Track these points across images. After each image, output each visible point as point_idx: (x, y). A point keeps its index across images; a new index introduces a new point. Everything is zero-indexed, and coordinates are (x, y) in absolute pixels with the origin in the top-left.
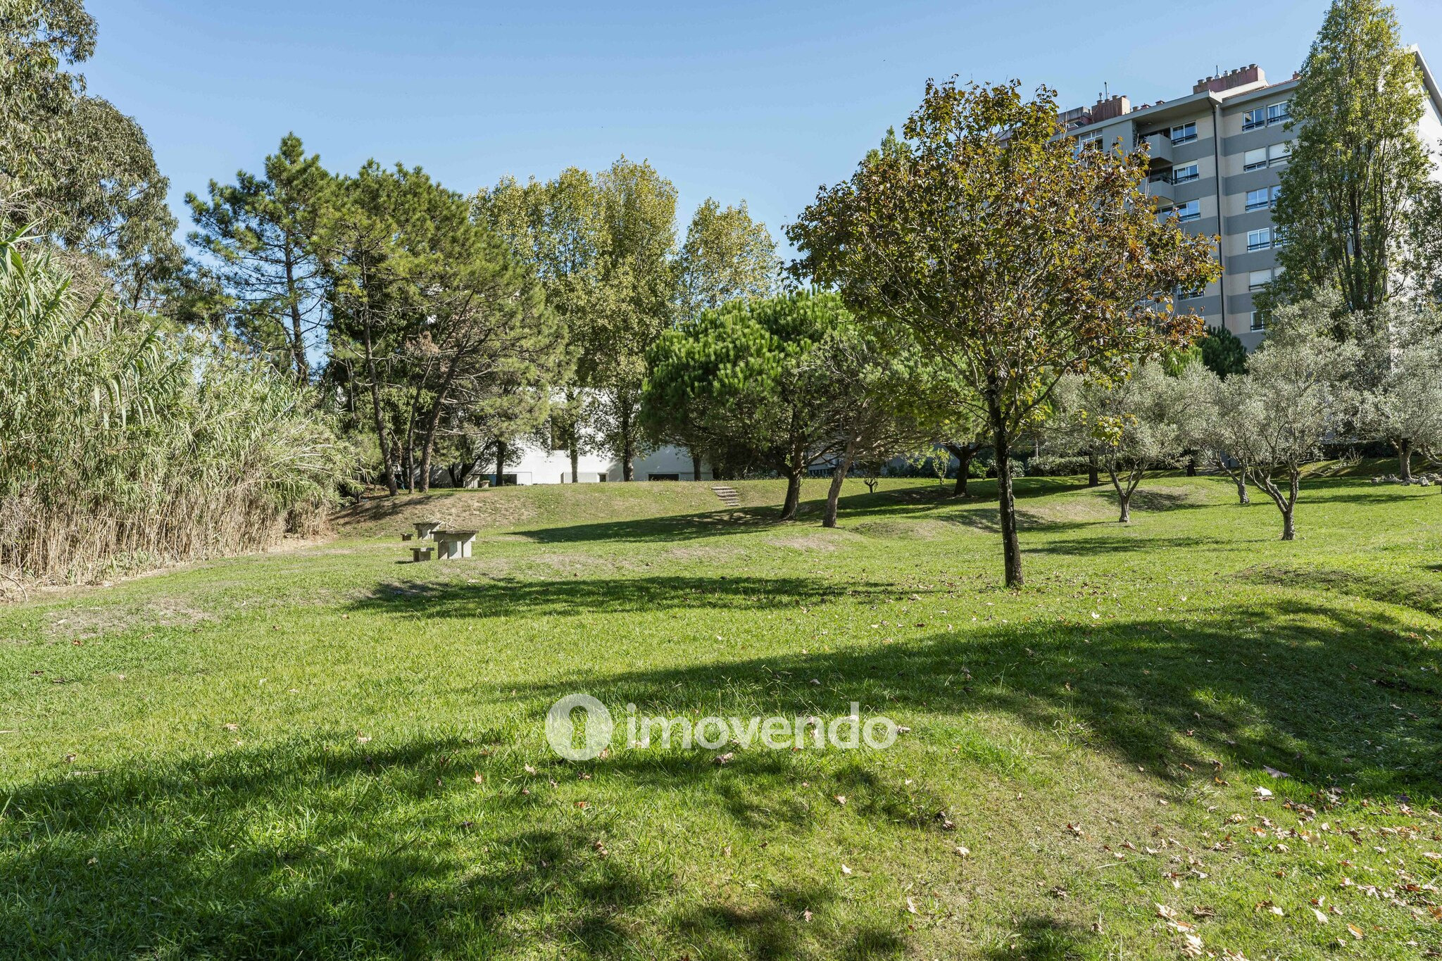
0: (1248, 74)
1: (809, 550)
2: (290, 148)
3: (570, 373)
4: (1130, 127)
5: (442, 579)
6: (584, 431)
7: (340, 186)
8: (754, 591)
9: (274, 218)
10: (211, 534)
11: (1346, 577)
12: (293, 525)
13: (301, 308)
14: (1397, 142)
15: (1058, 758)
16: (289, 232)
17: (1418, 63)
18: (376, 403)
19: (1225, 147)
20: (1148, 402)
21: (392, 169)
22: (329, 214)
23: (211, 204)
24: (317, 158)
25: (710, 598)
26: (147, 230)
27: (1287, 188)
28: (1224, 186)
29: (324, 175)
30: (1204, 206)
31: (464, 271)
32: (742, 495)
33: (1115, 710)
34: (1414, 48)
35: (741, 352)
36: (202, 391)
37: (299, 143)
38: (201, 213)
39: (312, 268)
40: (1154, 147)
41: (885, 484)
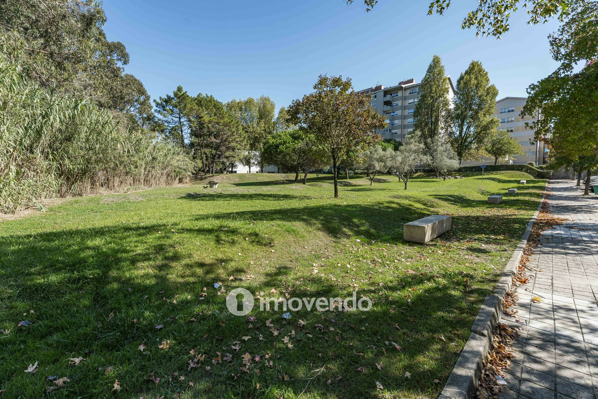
0: (411, 81)
1: (296, 189)
2: (180, 89)
3: (248, 147)
4: (383, 93)
5: (204, 193)
6: (252, 161)
7: (192, 99)
8: (276, 197)
9: (176, 107)
10: (158, 182)
11: (410, 197)
12: (181, 181)
13: (183, 129)
14: (443, 99)
15: (310, 232)
16: (180, 110)
17: (449, 79)
18: (201, 153)
19: (405, 98)
20: (378, 157)
21: (205, 96)
22: (189, 106)
23: (160, 102)
24: (186, 92)
25: (265, 198)
26: (145, 109)
27: (417, 108)
28: (404, 108)
29: (188, 96)
30: (399, 113)
31: (222, 121)
32: (288, 177)
33: (331, 222)
34: (449, 76)
35: (285, 142)
36: (155, 147)
37: (182, 88)
38: (158, 105)
39: (186, 119)
40: (388, 98)
41: (320, 175)
